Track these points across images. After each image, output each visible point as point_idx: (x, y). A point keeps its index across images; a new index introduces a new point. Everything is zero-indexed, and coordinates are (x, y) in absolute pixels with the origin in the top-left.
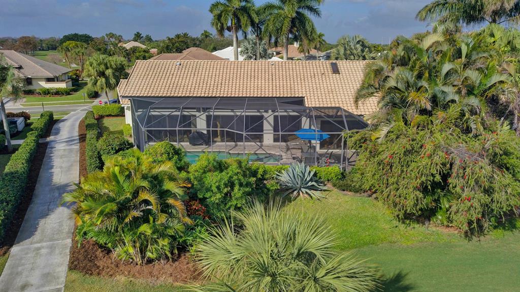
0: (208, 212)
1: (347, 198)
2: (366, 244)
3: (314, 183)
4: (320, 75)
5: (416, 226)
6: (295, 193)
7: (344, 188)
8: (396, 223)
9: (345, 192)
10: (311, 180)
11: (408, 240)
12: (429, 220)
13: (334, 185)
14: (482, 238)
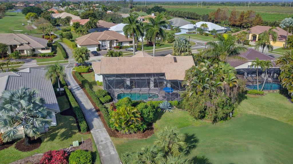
0: (144, 120)
1: (180, 111)
2: (185, 126)
3: (170, 107)
4: (170, 63)
5: (200, 120)
6: (165, 110)
7: (180, 108)
8: (194, 119)
9: (180, 109)
10: (169, 106)
11: (197, 125)
12: (203, 119)
13: (176, 107)
14: (217, 123)
